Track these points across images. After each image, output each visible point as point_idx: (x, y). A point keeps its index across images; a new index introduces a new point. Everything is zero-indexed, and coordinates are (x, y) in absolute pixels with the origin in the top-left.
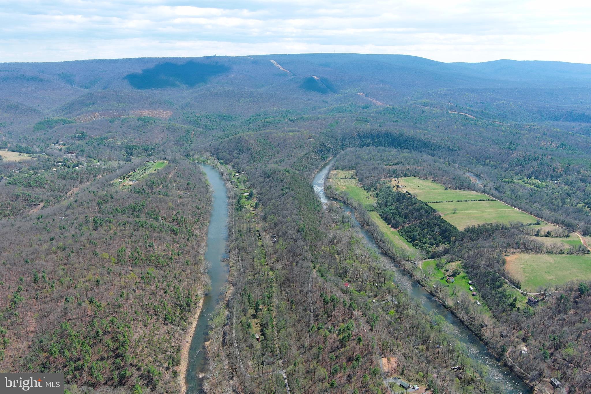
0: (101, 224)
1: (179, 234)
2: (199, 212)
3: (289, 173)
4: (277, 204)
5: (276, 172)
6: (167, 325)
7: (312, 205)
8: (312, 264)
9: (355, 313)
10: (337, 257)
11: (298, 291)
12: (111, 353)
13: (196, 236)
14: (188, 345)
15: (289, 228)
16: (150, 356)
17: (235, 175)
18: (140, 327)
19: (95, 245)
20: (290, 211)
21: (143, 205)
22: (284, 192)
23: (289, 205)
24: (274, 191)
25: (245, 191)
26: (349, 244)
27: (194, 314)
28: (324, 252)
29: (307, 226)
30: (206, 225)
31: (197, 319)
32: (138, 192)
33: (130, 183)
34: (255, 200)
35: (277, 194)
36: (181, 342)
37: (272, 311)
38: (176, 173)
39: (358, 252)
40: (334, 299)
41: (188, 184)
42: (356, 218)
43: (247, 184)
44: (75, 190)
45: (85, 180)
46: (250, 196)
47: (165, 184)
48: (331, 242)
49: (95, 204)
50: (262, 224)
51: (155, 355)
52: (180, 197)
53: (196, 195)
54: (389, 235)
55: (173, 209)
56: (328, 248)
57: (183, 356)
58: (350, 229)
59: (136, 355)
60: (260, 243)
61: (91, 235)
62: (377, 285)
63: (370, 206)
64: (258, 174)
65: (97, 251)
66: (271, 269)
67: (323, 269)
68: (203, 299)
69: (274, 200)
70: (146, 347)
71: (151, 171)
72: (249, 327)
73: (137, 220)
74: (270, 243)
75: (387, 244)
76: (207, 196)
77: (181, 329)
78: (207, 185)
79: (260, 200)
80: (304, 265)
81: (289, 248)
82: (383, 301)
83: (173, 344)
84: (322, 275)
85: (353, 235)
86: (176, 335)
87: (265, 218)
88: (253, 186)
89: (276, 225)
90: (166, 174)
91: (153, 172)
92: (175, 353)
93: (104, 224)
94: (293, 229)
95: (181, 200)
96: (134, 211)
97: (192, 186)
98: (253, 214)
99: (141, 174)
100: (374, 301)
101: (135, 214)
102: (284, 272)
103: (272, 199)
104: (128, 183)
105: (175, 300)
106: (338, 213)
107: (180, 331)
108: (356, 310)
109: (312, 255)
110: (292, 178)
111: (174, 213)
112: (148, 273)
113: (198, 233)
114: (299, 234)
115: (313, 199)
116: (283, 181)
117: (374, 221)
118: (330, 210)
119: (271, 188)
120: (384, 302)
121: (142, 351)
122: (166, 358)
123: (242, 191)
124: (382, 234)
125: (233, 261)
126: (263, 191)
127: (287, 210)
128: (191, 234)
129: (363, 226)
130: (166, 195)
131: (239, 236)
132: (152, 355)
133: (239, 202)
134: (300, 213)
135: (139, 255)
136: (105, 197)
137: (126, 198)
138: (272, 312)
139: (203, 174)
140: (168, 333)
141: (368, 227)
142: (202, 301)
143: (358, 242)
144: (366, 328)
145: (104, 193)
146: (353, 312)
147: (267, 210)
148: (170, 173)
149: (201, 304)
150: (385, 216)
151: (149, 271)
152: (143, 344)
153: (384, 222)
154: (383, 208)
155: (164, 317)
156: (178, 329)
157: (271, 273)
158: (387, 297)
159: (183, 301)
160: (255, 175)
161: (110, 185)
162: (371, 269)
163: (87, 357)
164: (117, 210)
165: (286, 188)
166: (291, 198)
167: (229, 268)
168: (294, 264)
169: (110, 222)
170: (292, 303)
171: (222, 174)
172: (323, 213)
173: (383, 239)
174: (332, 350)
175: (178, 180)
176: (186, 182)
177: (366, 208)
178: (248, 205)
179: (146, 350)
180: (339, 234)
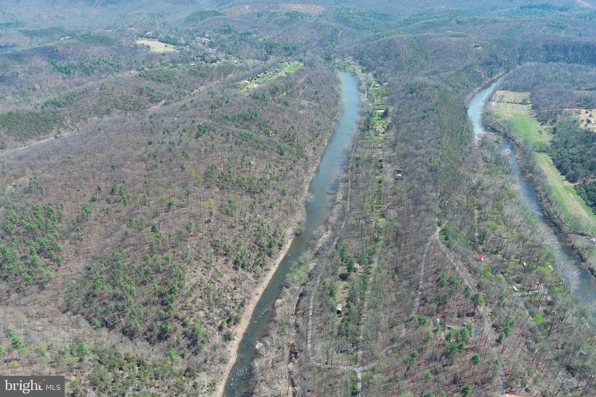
0: (204, 132)
1: (286, 153)
2: (319, 128)
3: (439, 90)
4: (412, 128)
5: (422, 86)
6: (236, 269)
7: (458, 136)
8: (437, 220)
9: (481, 309)
10: (476, 212)
11: (407, 257)
12: (156, 299)
13: (306, 158)
14: (257, 299)
15: (419, 164)
16: (202, 310)
17: (374, 86)
18: (201, 269)
19: (187, 157)
20: (426, 141)
21: (256, 115)
22: (426, 114)
23: (427, 132)
24: (414, 112)
25: (381, 107)
26: (497, 198)
27: (276, 259)
28: (459, 204)
29: (443, 165)
30: (324, 145)
31: (277, 266)
32: (257, 98)
33: (256, 86)
34: (389, 120)
35: (416, 116)
36: (249, 293)
37: (369, 274)
38: (307, 78)
39: (507, 211)
40: (452, 283)
41: (316, 93)
42: (517, 159)
43: (385, 98)
44: (202, 88)
45: (215, 79)
46: (385, 115)
47: (290, 91)
48: (473, 190)
49: (207, 107)
50: (388, 152)
51: (209, 309)
52: (302, 107)
53: (320, 107)
54: (559, 190)
55: (288, 122)
56: (465, 201)
57: (246, 313)
58: (504, 176)
59: (186, 306)
60: (378, 178)
61: (187, 144)
62: (525, 264)
63: (541, 145)
64: (400, 88)
65: (186, 164)
66: (383, 216)
67: (450, 229)
68: (292, 240)
69: (410, 123)
70: (201, 297)
71: (282, 74)
72: (332, 294)
73: (244, 131)
74: (392, 180)
75: (553, 204)
76: (333, 109)
77: (254, 277)
78: (338, 96)
79: (395, 120)
80: (426, 219)
81: (412, 191)
82: (528, 291)
83: (238, 296)
84: (446, 239)
85: (506, 186)
86: (245, 284)
87: (394, 145)
88: (392, 101)
89: (405, 156)
90: (296, 78)
91: (284, 75)
92: (236, 308)
93: (207, 133)
94: (424, 166)
95: (302, 112)
96: (245, 119)
97: (320, 96)
98: (382, 138)
99: (270, 76)
100: (516, 289)
101: (246, 123)
102: (397, 224)
103: (409, 121)
104: (254, 86)
105: (254, 238)
106: (493, 150)
107: (252, 279)
108: (484, 305)
109: (440, 206)
110: (440, 97)
111: (289, 126)
112: (229, 202)
113: (310, 154)
114: (430, 174)
115: (463, 127)
116: (428, 100)
117: (542, 168)
118: (483, 144)
119: (411, 106)
120: (530, 293)
121: (194, 302)
122: (223, 314)
123: (377, 107)
124: (550, 188)
125: (340, 196)
126: (401, 110)
127: (423, 139)
128: (300, 154)
129: (525, 172)
130: (286, 104)
131: (355, 166)
132: (206, 308)
133: (368, 121)
134: (439, 146)
135: (230, 176)
136: (221, 101)
137: (241, 104)
138: (368, 276)
139: (338, 82)
140: (234, 280)
141: (531, 174)
142: (290, 242)
143: (511, 196)
144: (492, 336)
145: (221, 96)
146: (478, 306)
147: (400, 135)
148: (301, 77)
149: (287, 246)
150: (559, 162)
151: (232, 199)
152: (198, 293)
153: (557, 170)
154: (559, 150)
155: (235, 258)
156: (250, 275)
157: (382, 220)
158: (536, 287)
159: (264, 241)
160: (397, 88)
161: (235, 87)
162: (522, 239)
163: (130, 299)
164: (226, 117)
165: (429, 110)
166: (432, 124)
167: (334, 204)
168: (412, 216)
169: (214, 131)
170: (396, 270)
171: (360, 84)
172: (471, 148)
173: (550, 197)
174: (433, 358)
175: (306, 86)
176: (315, 91)
177: (534, 148)
178: (379, 126)
179: (200, 300)
180: (487, 181)
